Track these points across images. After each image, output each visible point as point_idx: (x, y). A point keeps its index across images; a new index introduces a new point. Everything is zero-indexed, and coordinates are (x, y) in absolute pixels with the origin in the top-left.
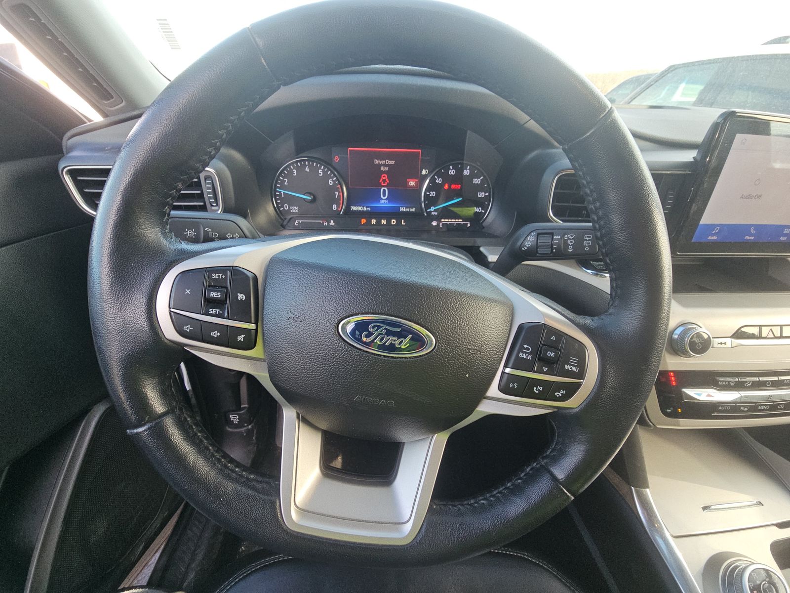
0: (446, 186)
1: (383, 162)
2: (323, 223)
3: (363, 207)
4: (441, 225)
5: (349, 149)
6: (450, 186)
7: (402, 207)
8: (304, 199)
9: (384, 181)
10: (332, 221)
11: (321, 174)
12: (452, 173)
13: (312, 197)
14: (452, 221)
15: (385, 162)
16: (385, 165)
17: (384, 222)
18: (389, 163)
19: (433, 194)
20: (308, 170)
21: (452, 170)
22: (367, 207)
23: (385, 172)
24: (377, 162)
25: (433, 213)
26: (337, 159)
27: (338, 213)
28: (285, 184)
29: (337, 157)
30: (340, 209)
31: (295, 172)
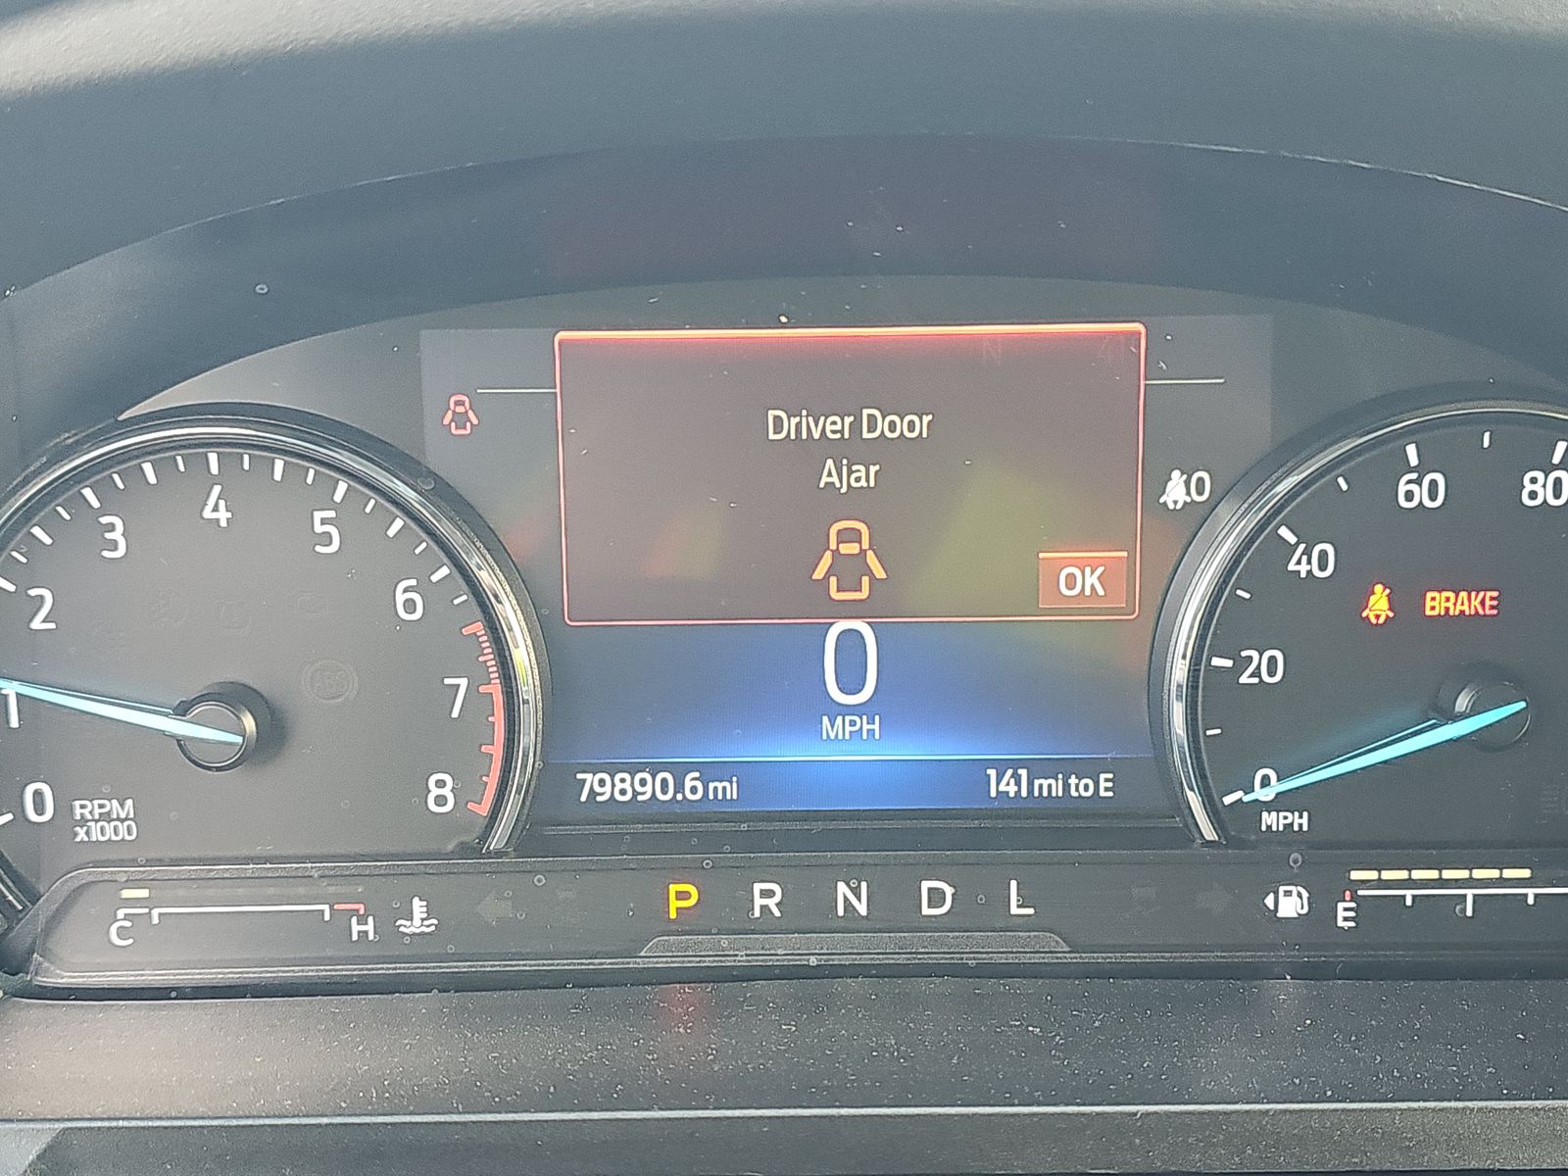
0: (1379, 604)
1: (834, 426)
2: (342, 920)
3: (680, 772)
4: (1344, 914)
5: (562, 335)
6: (1406, 602)
7: (1001, 767)
8: (180, 742)
9: (849, 570)
10: (418, 907)
11: (327, 539)
12: (1421, 494)
13: (249, 723)
14: (1441, 883)
15: (856, 427)
16: (850, 450)
17: (851, 897)
18: (882, 425)
19: (1265, 666)
20: (223, 516)
21: (1422, 470)
22: (709, 772)
23: (853, 502)
24: (785, 425)
25: (1269, 819)
26: (461, 420)
27: (470, 838)
28: (37, 624)
29: (459, 403)
30: (484, 809)
31: (117, 535)
